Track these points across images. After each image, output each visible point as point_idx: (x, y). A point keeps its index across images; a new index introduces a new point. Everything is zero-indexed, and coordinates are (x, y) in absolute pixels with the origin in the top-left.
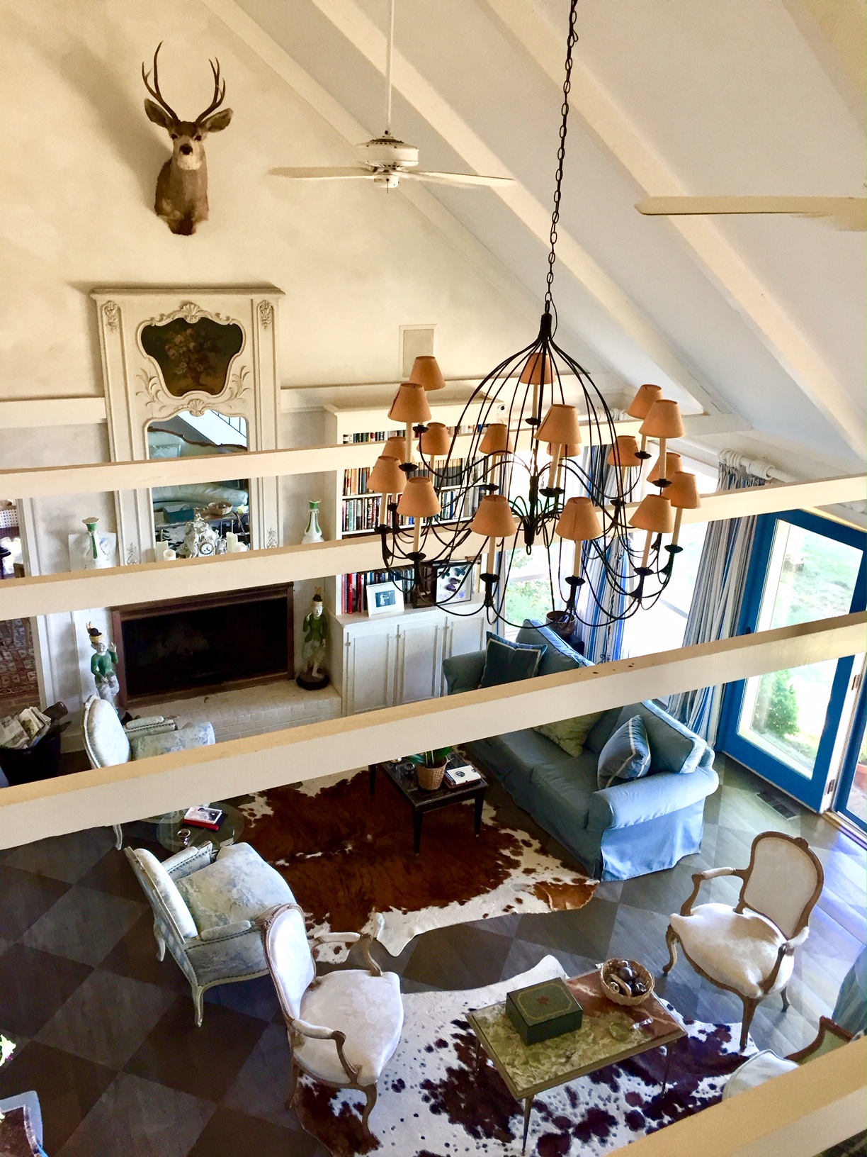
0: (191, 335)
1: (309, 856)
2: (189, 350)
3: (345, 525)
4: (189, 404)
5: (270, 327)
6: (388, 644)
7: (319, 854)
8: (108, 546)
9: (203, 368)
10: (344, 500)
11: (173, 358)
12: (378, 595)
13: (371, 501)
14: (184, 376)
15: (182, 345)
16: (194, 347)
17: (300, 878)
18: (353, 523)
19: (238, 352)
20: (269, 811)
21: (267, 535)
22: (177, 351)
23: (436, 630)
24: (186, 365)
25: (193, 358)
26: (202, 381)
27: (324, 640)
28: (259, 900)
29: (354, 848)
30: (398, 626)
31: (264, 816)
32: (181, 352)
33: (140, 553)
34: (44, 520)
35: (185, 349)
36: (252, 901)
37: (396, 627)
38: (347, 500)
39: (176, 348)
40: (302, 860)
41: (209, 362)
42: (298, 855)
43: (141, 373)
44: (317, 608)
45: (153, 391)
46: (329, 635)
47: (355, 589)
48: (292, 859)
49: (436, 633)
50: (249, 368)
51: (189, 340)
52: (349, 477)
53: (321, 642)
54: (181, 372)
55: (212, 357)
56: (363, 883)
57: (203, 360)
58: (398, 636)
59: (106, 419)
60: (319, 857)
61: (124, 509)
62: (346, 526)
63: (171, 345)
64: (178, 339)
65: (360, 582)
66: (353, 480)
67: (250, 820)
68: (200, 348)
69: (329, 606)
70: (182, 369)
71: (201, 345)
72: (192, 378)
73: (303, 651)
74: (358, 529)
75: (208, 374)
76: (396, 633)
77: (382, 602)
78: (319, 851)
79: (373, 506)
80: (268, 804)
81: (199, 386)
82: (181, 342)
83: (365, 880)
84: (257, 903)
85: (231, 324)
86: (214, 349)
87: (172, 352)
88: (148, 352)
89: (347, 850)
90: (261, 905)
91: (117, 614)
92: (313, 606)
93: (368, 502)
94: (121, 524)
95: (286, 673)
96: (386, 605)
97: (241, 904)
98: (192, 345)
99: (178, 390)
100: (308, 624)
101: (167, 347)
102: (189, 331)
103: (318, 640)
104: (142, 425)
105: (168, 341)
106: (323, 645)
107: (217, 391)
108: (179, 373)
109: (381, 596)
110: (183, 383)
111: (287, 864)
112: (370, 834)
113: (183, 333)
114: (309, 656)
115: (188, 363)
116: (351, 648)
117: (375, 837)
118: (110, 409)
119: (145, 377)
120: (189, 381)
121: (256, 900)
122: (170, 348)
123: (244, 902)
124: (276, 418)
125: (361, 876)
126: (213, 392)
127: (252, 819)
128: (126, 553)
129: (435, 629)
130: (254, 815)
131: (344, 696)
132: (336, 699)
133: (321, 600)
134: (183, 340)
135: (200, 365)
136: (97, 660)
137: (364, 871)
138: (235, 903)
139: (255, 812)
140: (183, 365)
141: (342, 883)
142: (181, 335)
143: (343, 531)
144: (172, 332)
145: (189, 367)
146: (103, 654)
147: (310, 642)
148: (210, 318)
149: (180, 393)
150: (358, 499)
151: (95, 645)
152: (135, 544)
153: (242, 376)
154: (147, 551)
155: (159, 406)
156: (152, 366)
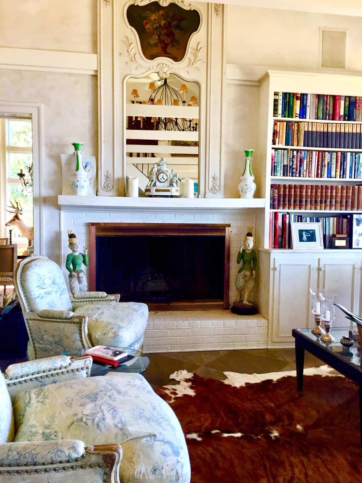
0: (163, 15)
1: (226, 435)
2: (160, 26)
3: (274, 170)
4: (158, 66)
5: (220, 14)
6: (310, 276)
7: (239, 435)
8: (91, 171)
9: (169, 40)
10: (273, 148)
11: (148, 31)
12: (301, 232)
13: (295, 152)
14: (156, 45)
15: (155, 22)
16: (164, 24)
17: (211, 455)
18: (280, 170)
19: (196, 31)
20: (192, 393)
21: (211, 179)
22: (152, 26)
23: (354, 268)
24: (157, 37)
25: (163, 32)
26: (168, 50)
27: (254, 272)
28: (121, 422)
29: (280, 435)
30: (319, 259)
31: (185, 396)
32: (155, 27)
33: (113, 180)
34: (46, 145)
35: (157, 25)
36: (109, 421)
37: (317, 261)
38: (276, 149)
39: (151, 24)
40: (218, 437)
41: (174, 37)
42: (214, 432)
43: (125, 39)
44: (249, 241)
45: (132, 53)
46: (259, 267)
47: (281, 227)
48: (206, 434)
49: (353, 272)
50: (203, 44)
51: (161, 18)
52: (278, 130)
53: (252, 272)
54: (153, 42)
55: (177, 32)
56: (294, 474)
57: (170, 34)
58: (319, 269)
59: (97, 71)
60: (238, 437)
61: (104, 142)
62: (274, 172)
63: (147, 21)
64: (153, 17)
65: (285, 220)
66: (281, 133)
67: (171, 397)
68: (168, 26)
69: (258, 242)
70: (154, 39)
71: (170, 24)
72: (162, 48)
73: (236, 281)
74: (284, 175)
75: (173, 46)
76: (317, 266)
77: (305, 237)
78: (239, 432)
79: (297, 157)
80: (191, 387)
81: (165, 53)
82: (155, 20)
83: (296, 470)
84: (116, 426)
85: (192, 10)
86: (178, 27)
87: (147, 27)
88: (131, 25)
89: (272, 435)
90: (121, 429)
91: (93, 229)
92: (246, 240)
93: (293, 153)
94: (101, 153)
95: (222, 303)
96: (307, 241)
97: (89, 423)
98: (163, 22)
99: (150, 56)
100: (242, 256)
101: (145, 22)
102: (161, 12)
103: (249, 270)
104: (122, 77)
105: (146, 18)
106: (253, 275)
107: (179, 59)
108: (152, 42)
109: (304, 233)
110: (155, 50)
111: (199, 439)
112: (299, 424)
113: (157, 13)
114: (241, 284)
115: (159, 36)
116: (277, 273)
117: (306, 428)
118: (100, 63)
119: (127, 42)
120: (159, 49)
121: (117, 420)
122: (147, 23)
123: (97, 420)
124: (222, 85)
125: (292, 466)
126: (176, 59)
127: (173, 396)
128: (103, 178)
129: (351, 267)
130: (175, 394)
131: (270, 319)
132: (263, 322)
133: (251, 236)
134: (156, 18)
135: (168, 38)
136: (71, 258)
137: (295, 461)
138: (81, 420)
139: (177, 392)
140: (155, 37)
141: (265, 470)
142: (156, 14)
143: (272, 175)
144: (149, 12)
145: (159, 39)
146: (77, 254)
147: (243, 273)
148: (177, 3)
149: (151, 57)
150: (284, 149)
151: (71, 245)
152: (111, 172)
153: (197, 50)
154: (119, 179)
155: (135, 66)
156: (133, 35)
